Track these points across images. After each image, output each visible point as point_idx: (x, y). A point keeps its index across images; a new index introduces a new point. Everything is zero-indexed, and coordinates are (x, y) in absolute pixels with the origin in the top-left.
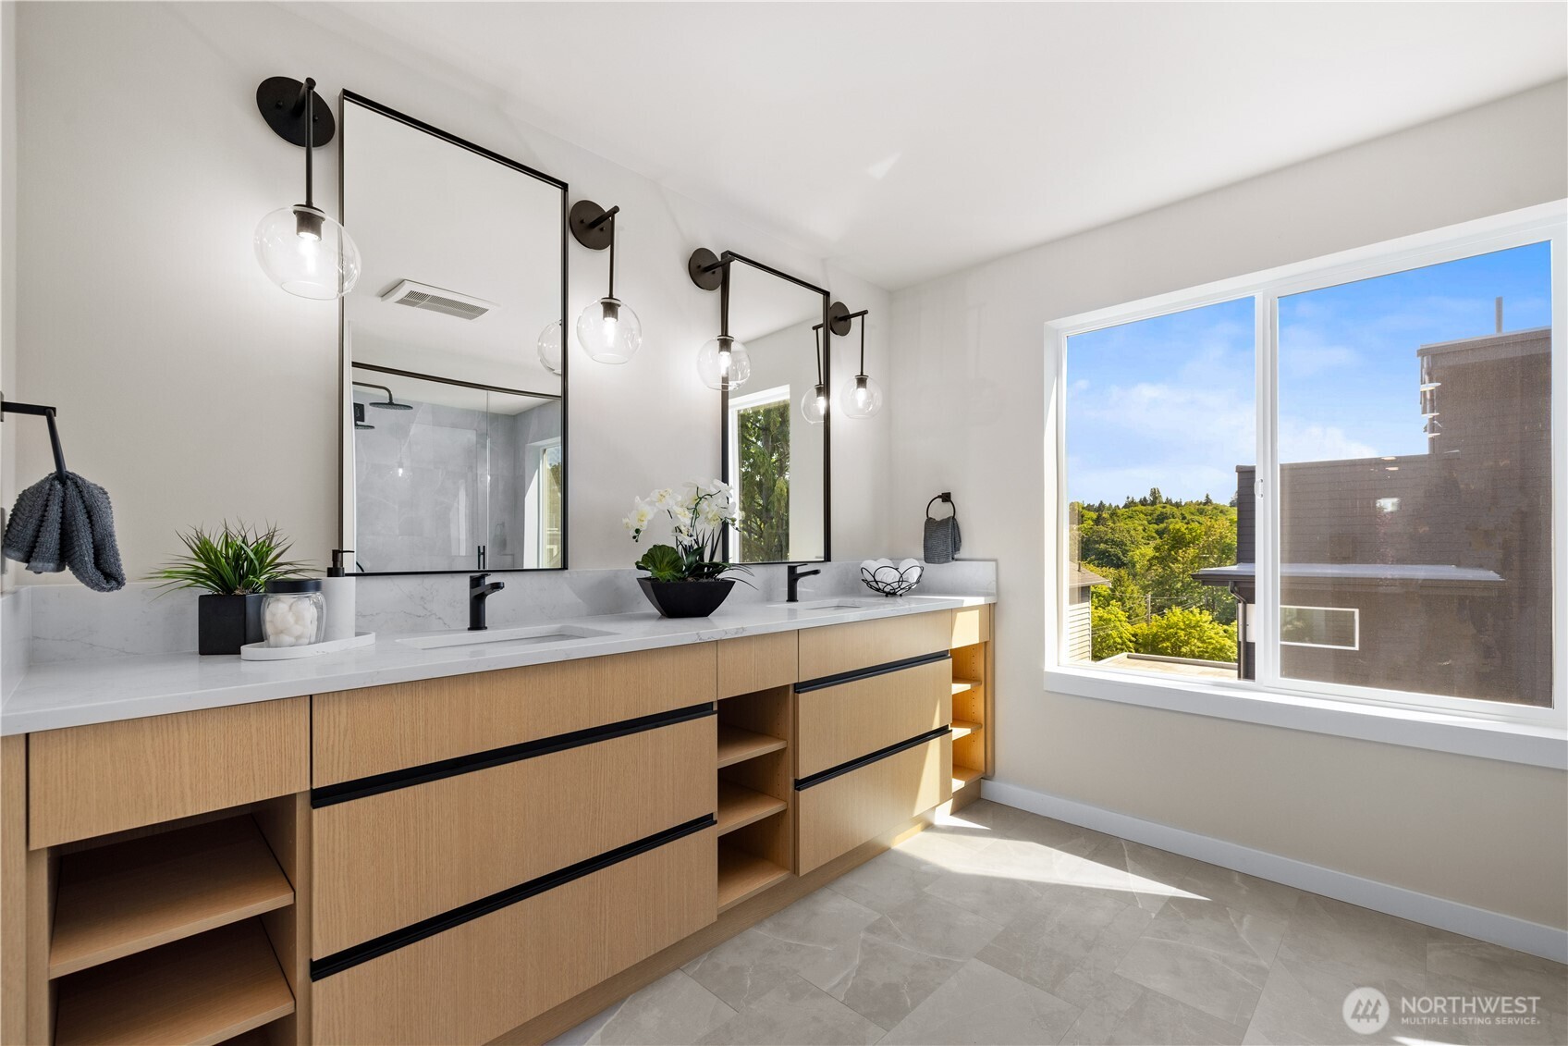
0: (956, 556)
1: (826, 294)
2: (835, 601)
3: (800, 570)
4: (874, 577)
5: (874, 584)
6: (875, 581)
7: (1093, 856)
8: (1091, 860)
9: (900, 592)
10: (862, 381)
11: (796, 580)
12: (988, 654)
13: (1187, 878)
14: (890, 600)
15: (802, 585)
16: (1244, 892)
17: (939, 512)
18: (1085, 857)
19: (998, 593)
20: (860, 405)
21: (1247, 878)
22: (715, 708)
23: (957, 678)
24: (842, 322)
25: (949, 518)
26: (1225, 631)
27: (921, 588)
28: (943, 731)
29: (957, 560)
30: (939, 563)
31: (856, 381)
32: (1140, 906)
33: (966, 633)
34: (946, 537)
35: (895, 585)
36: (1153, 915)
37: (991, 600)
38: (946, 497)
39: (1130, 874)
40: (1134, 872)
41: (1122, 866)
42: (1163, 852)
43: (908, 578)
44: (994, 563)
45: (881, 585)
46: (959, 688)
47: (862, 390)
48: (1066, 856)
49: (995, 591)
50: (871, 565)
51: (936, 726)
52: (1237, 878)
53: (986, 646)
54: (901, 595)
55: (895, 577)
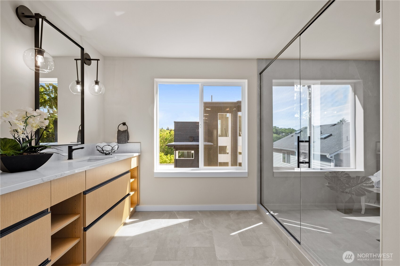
0: (128, 142)
1: (82, 49)
2: (88, 158)
3: (73, 148)
4: (102, 149)
5: (102, 151)
6: (103, 150)
7: (170, 218)
8: (170, 219)
9: (111, 153)
10: (97, 83)
11: (72, 151)
12: (138, 169)
13: (190, 216)
14: (107, 156)
15: (74, 153)
16: (201, 215)
17: (123, 128)
18: (168, 219)
19: (141, 152)
20: (96, 91)
21: (200, 211)
22: (49, 211)
23: (132, 177)
24: (88, 61)
25: (126, 130)
26: (166, 157)
27: (119, 151)
28: (129, 194)
29: (128, 143)
30: (123, 144)
31: (94, 82)
32: (184, 227)
33: (134, 164)
34: (125, 136)
35: (110, 151)
36: (188, 228)
37: (139, 154)
38: (124, 124)
39: (179, 219)
40: (180, 218)
41: (176, 218)
42: (183, 211)
43: (114, 149)
44: (140, 143)
45: (105, 152)
46: (132, 180)
47: (97, 86)
48: (164, 220)
49: (140, 151)
50: (102, 145)
51: (127, 194)
52: (198, 212)
53: (138, 168)
54: (111, 154)
55: (110, 148)
